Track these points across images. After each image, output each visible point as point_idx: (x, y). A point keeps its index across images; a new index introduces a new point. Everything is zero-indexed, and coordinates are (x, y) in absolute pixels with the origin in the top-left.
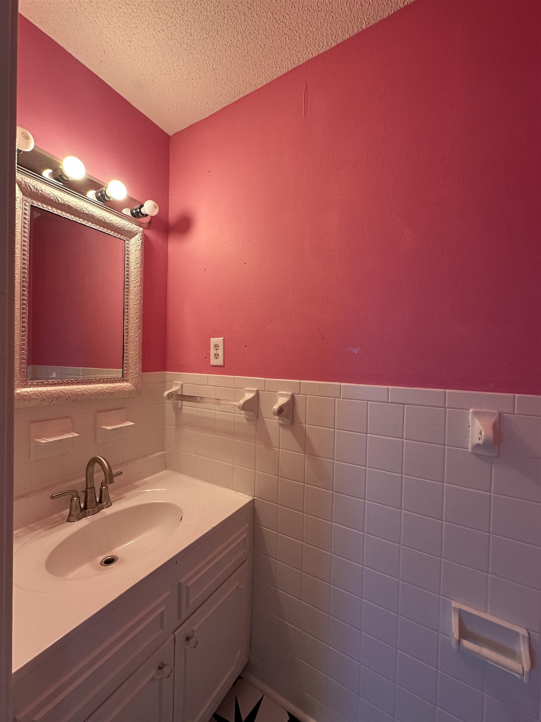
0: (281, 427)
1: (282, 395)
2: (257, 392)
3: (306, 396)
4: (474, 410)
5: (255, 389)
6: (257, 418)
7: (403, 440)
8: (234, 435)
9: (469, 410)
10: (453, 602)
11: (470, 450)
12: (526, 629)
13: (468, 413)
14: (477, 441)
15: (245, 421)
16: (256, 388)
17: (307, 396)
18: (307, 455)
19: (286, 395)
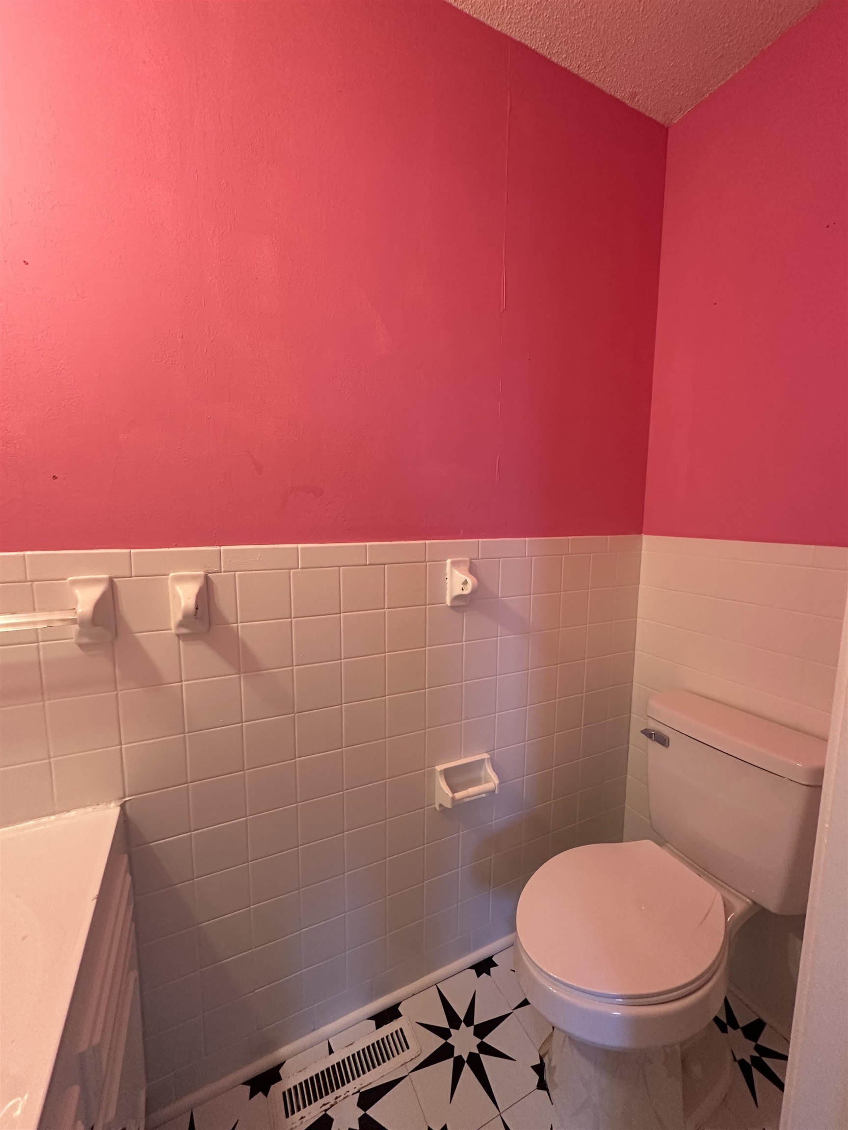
0: (181, 642)
1: (180, 579)
2: (111, 582)
3: (234, 573)
4: (452, 560)
5: (106, 576)
6: (116, 635)
7: (384, 610)
8: (43, 694)
9: (446, 560)
10: (437, 767)
11: (448, 603)
12: (487, 752)
13: (445, 565)
14: (458, 592)
15: (79, 652)
16: (107, 574)
17: (237, 573)
18: (245, 674)
19: (194, 578)
